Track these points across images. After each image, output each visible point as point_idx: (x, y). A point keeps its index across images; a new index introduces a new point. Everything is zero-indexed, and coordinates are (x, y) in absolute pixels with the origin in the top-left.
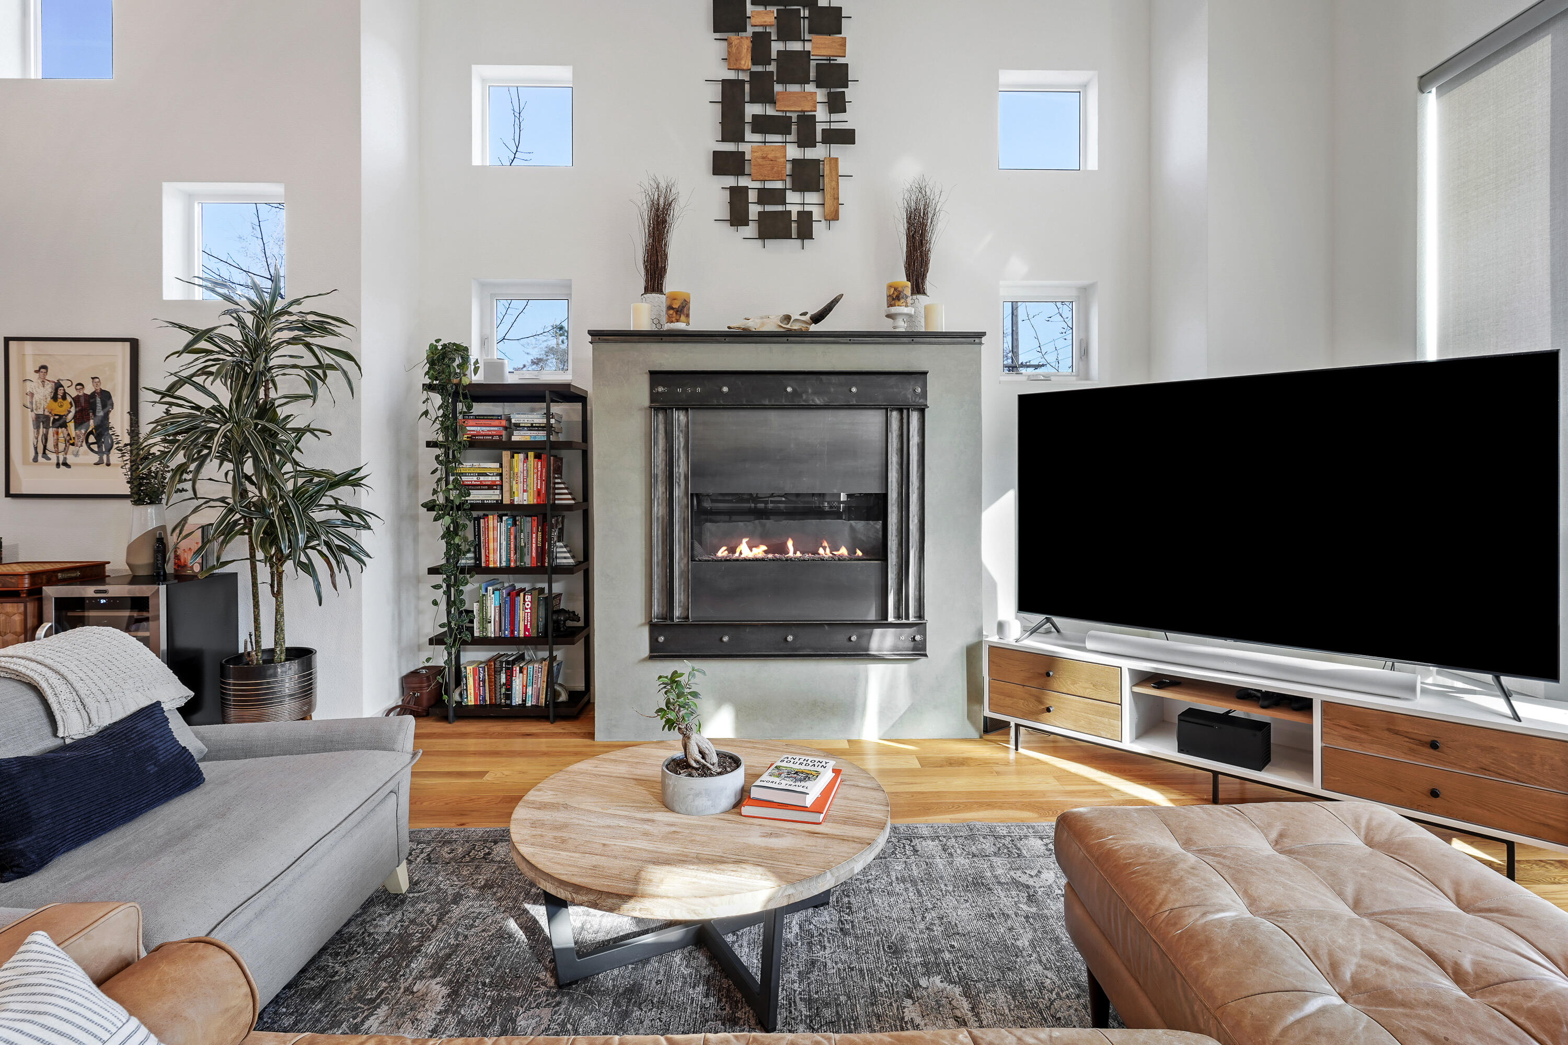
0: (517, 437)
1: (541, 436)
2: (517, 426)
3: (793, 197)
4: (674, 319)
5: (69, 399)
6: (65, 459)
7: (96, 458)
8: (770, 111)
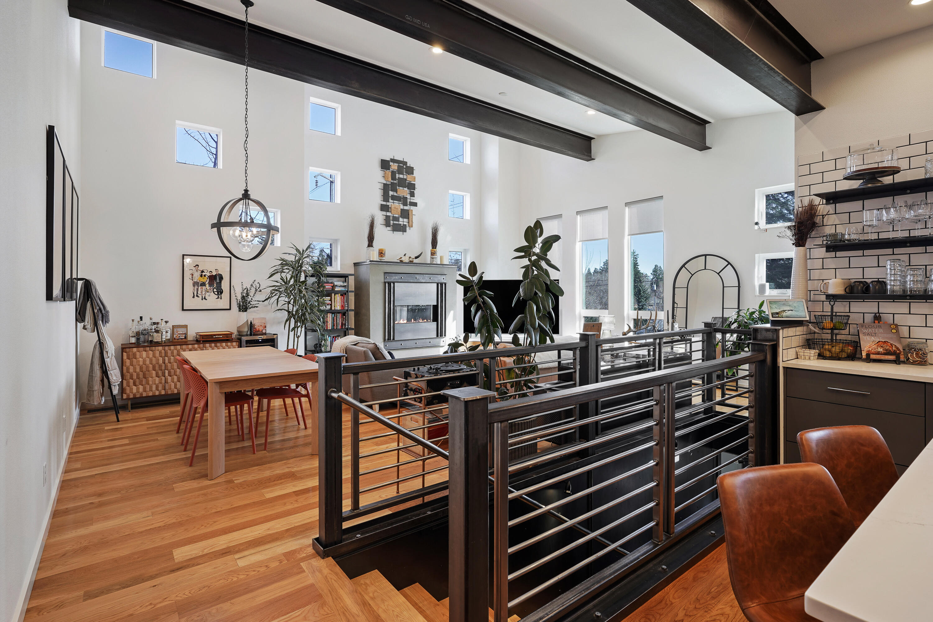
0: (337, 289)
1: (343, 289)
2: (336, 286)
3: (401, 219)
5: (207, 276)
6: (205, 297)
7: (217, 296)
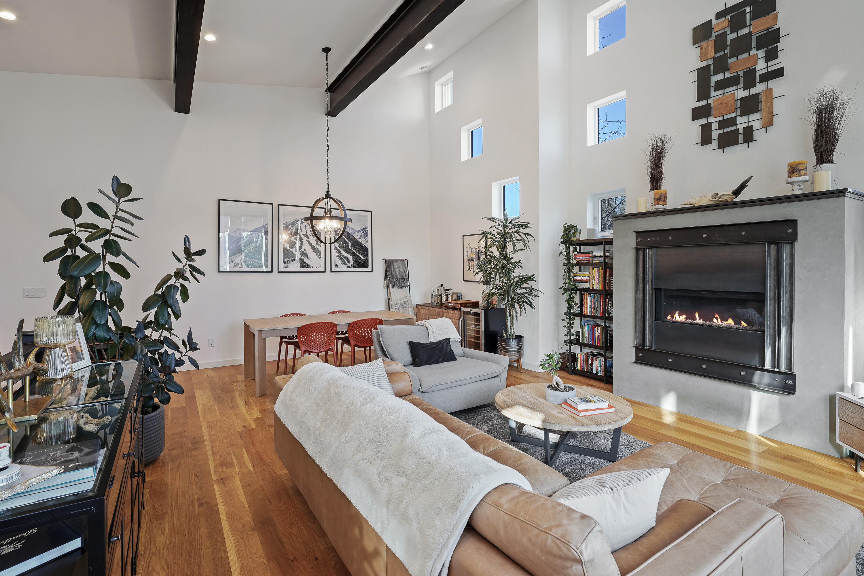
0: (595, 261)
2: (595, 256)
4: (656, 204)
5: (474, 253)
6: (473, 270)
8: (727, 75)
